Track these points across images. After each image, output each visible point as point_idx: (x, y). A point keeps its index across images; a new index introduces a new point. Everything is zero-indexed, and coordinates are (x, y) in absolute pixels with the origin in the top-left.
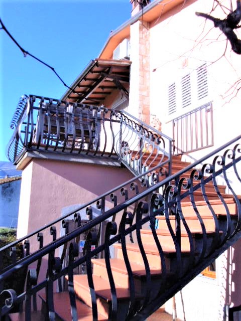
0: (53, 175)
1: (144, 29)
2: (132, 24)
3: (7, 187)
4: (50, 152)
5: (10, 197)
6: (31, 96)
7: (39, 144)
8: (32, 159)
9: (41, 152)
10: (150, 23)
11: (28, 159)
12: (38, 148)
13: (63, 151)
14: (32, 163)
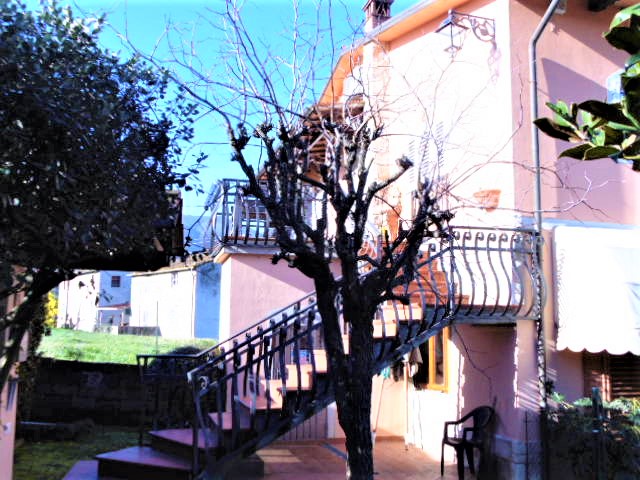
0: (255, 272)
1: (382, 54)
2: (365, 44)
3: (210, 270)
4: (250, 246)
5: (214, 288)
6: (225, 180)
7: (236, 237)
8: (230, 255)
9: (240, 246)
10: (389, 44)
11: (226, 255)
12: (235, 243)
13: (266, 243)
14: (230, 258)
